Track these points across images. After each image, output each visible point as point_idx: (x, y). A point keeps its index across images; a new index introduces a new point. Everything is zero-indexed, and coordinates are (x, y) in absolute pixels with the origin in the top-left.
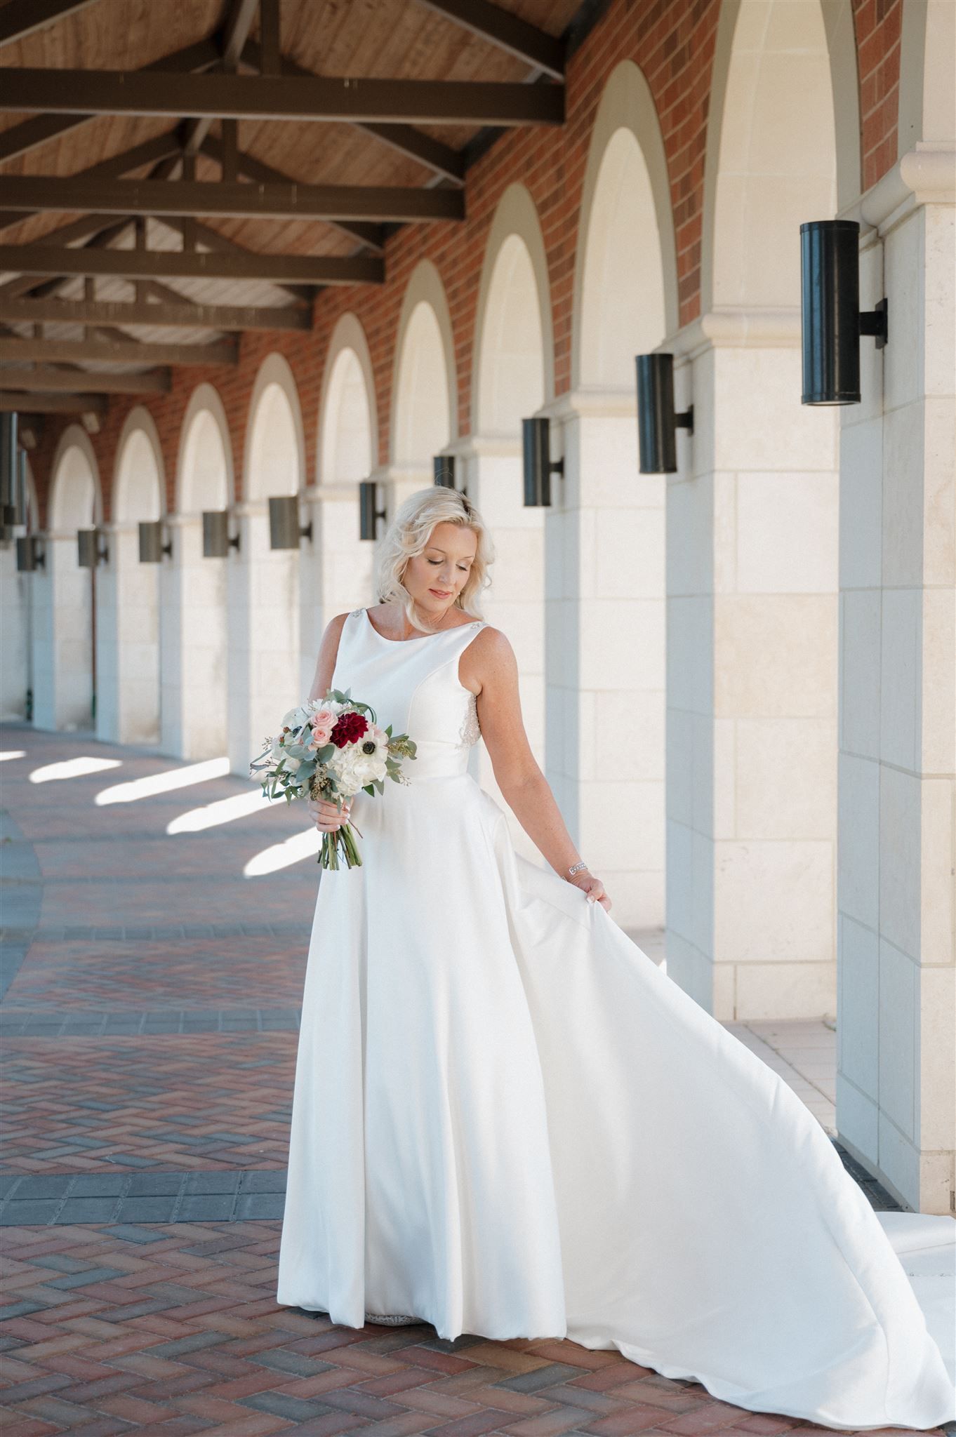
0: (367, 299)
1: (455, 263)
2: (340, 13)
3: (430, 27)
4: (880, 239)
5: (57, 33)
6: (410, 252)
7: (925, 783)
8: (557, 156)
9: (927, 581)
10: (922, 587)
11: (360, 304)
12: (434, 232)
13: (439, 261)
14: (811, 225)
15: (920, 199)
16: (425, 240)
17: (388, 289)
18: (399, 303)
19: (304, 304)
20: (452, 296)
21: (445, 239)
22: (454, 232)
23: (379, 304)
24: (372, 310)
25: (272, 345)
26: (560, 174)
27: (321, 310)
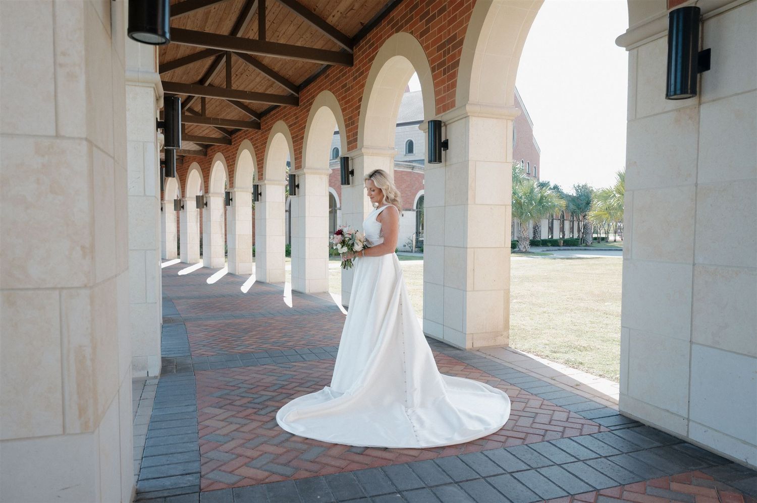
0: (225, 149)
1: (257, 140)
2: (238, 77)
3: (262, 82)
4: (446, 125)
5: (169, 74)
6: (240, 138)
7: (468, 249)
8: (295, 114)
9: (469, 203)
10: (468, 204)
11: (223, 150)
12: (249, 133)
13: (251, 140)
14: (431, 121)
15: (469, 115)
16: (246, 135)
17: (232, 146)
18: (237, 150)
19: (204, 150)
20: (255, 148)
21: (253, 134)
22: (257, 133)
23: (229, 150)
24: (227, 151)
25: (194, 160)
26: (297, 118)
27: (209, 151)
